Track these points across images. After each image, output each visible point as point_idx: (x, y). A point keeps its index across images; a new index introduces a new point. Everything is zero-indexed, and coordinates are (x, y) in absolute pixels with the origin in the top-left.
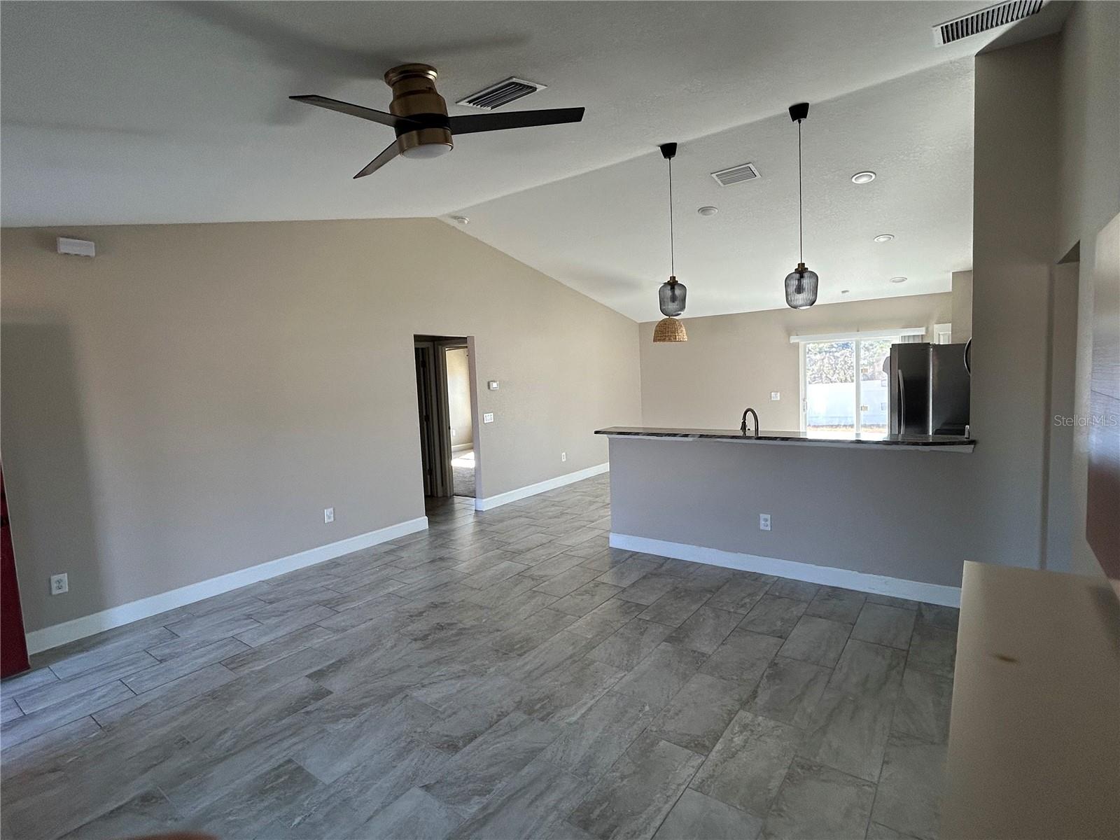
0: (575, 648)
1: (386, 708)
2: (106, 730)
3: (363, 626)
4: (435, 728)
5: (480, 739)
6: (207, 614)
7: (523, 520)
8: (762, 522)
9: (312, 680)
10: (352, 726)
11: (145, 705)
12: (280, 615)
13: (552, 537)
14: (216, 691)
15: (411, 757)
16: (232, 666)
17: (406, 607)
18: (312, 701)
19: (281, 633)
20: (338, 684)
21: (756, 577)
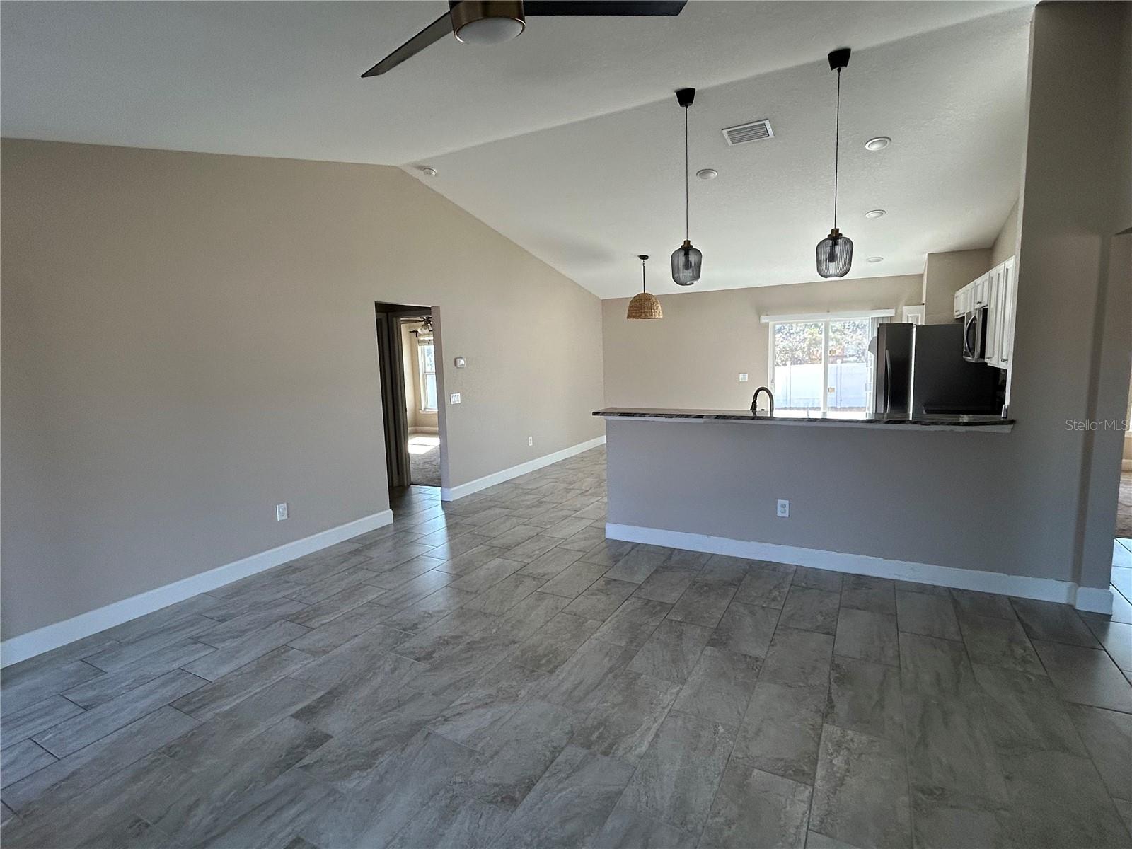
0: (611, 659)
1: (408, 751)
2: (21, 816)
3: (348, 645)
4: (479, 775)
5: (539, 786)
6: (141, 638)
7: (498, 511)
8: (779, 508)
9: (301, 720)
10: (369, 781)
11: (74, 774)
12: (237, 637)
13: (538, 529)
14: (172, 746)
15: (460, 818)
16: (186, 709)
17: (394, 618)
18: (309, 751)
19: (246, 659)
20: (335, 723)
21: (772, 567)
